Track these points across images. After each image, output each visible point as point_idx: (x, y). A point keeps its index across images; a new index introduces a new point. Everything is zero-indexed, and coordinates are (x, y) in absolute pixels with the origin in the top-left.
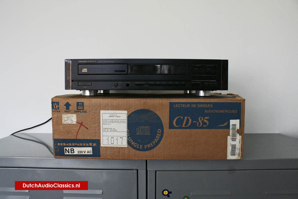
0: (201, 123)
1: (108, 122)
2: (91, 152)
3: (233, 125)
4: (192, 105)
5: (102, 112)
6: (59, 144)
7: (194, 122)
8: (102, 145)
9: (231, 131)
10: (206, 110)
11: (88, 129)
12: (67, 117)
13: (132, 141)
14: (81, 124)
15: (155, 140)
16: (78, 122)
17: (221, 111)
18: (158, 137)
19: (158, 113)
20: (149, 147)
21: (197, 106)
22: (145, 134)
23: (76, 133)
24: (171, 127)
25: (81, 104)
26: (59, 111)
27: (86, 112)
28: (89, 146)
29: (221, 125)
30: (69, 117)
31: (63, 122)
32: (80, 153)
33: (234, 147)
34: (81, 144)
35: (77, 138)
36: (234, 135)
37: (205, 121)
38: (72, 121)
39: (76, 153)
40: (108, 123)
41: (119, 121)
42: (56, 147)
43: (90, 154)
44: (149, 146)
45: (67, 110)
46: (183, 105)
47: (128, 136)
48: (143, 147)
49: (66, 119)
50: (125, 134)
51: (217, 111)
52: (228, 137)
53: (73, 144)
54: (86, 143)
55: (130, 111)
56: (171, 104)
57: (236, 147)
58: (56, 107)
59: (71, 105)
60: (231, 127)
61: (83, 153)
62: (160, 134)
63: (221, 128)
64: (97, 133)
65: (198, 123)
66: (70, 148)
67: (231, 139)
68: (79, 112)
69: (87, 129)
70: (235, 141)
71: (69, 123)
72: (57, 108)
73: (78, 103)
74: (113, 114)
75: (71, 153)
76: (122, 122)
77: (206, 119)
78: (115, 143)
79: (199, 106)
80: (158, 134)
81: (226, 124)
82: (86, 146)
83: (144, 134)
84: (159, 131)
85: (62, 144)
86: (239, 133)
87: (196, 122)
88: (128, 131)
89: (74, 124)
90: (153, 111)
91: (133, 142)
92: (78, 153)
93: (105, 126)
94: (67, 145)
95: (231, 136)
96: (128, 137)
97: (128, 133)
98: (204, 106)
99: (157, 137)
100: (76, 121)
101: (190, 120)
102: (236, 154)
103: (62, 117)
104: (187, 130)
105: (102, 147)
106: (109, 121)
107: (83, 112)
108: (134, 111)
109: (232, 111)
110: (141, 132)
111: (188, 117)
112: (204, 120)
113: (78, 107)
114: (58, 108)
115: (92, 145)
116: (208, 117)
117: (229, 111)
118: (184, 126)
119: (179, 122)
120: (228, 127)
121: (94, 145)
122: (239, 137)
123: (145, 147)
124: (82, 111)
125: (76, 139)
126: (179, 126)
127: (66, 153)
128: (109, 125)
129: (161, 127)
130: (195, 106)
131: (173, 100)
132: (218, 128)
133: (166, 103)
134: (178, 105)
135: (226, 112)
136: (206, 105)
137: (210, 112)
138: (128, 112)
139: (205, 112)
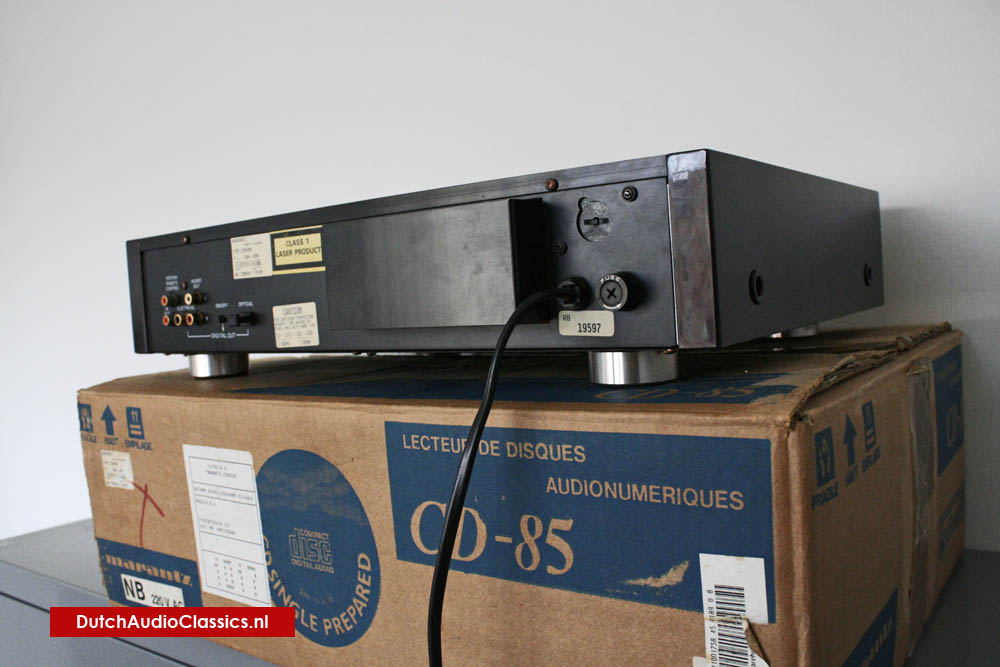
0: (534, 550)
1: (206, 493)
2: (180, 601)
3: (721, 590)
5: (187, 450)
6: (109, 559)
7: (499, 539)
8: (204, 588)
9: (711, 631)
10: (551, 480)
11: (163, 515)
12: (113, 463)
13: (283, 590)
14: (145, 492)
15: (355, 601)
16: (136, 482)
17: (640, 492)
18: (362, 592)
19: (348, 471)
20: (337, 632)
21: (502, 449)
22: (317, 567)
23: (137, 523)
25: (135, 416)
26: (94, 439)
27: (149, 447)
28: (175, 583)
29: (646, 578)
30: (117, 464)
31: (106, 480)
32: (157, 602)
34: (156, 572)
35: (144, 546)
36: (733, 659)
37: (554, 541)
38: (124, 477)
39: (149, 601)
40: (208, 500)
41: (237, 493)
42: (105, 569)
44: (337, 624)
45: (108, 436)
46: (439, 442)
47: (269, 563)
48: (320, 624)
49: (111, 471)
51: (611, 490)
52: (697, 662)
53: (139, 568)
55: (260, 456)
56: (393, 430)
58: (86, 422)
59: (115, 419)
60: (709, 600)
61: (166, 604)
62: (370, 578)
63: (646, 596)
64: (186, 534)
65: (519, 550)
66: (135, 579)
68: (135, 447)
69: (160, 516)
71: (120, 486)
72: (89, 427)
73: (129, 410)
74: (215, 463)
75: (139, 597)
76: (244, 498)
77: (555, 531)
79: (515, 450)
80: (362, 576)
81: (674, 576)
82: (167, 582)
83: (313, 564)
84: (364, 561)
85: (114, 561)
86: (762, 652)
88: (265, 540)
89: (129, 491)
90: (332, 462)
91: (287, 594)
92: (153, 602)
93: (202, 511)
94: (126, 565)
95: (713, 657)
96: (270, 569)
97: (266, 550)
98: (541, 451)
99: (360, 590)
100: (132, 480)
101: (482, 528)
103: (102, 462)
104: (473, 578)
105: (206, 593)
106: (210, 491)
107: (143, 446)
108: (270, 454)
109: (707, 501)
110: (305, 556)
111: (473, 512)
112: (550, 535)
113: (132, 426)
114: (92, 427)
115: (181, 578)
116: (570, 522)
117: (690, 497)
118: (457, 554)
120: (688, 595)
121: (187, 580)
123: (326, 627)
124: (141, 441)
125: (140, 546)
126: (434, 552)
127: (128, 594)
128: (213, 507)
129: (368, 542)
130: (493, 448)
131: (399, 413)
132: (629, 594)
133: (372, 427)
134: (417, 437)
135: (669, 499)
136: (551, 447)
137: (574, 493)
138: (255, 460)
139: (549, 488)
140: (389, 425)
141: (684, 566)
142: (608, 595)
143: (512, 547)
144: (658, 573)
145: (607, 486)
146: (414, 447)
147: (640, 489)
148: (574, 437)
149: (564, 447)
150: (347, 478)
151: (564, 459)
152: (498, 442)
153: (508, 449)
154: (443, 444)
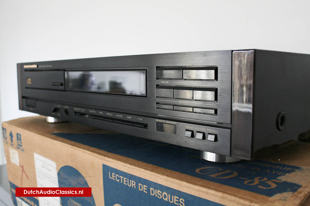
1: (41, 174)
5: (35, 155)
11: (28, 179)
14: (23, 167)
21: (148, 191)
23: (20, 179)
25: (19, 137)
26: (7, 142)
30: (14, 154)
31: (11, 160)
38: (16, 160)
45: (11, 143)
49: (12, 156)
55: (59, 165)
58: (5, 135)
66: (20, 200)
71: (15, 163)
73: (17, 134)
74: (44, 164)
89: (18, 166)
90: (83, 175)
98: (165, 196)
100: (19, 162)
106: (43, 174)
107: (21, 150)
108: (62, 166)
113: (18, 141)
124: (21, 147)
130: (145, 188)
131: (108, 161)
133: (98, 165)
134: (115, 174)
136: (169, 195)
138: (57, 166)
140: (104, 166)
146: (113, 179)
148: (180, 194)
149: (175, 197)
150: (88, 184)
151: (175, 203)
152: (147, 187)
153: (151, 191)
154: (125, 181)
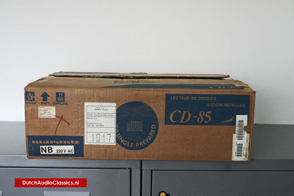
0: (202, 119)
1: (93, 116)
2: (72, 151)
3: (240, 121)
4: (192, 97)
5: (86, 104)
6: (33, 142)
7: (194, 117)
8: (85, 143)
9: (237, 129)
11: (69, 124)
12: (45, 110)
13: (121, 138)
14: (61, 118)
15: (148, 137)
16: (57, 115)
18: (151, 134)
19: (152, 106)
20: (141, 146)
21: (197, 98)
23: (54, 128)
24: (167, 122)
25: (61, 95)
26: (34, 103)
27: (67, 104)
28: (70, 144)
29: (225, 120)
30: (47, 110)
31: (39, 116)
32: (59, 152)
33: (240, 146)
34: (61, 142)
35: (56, 135)
36: (241, 133)
37: (207, 116)
38: (50, 114)
39: (54, 152)
40: (93, 118)
41: (107, 114)
42: (30, 146)
43: (71, 153)
44: (141, 144)
45: (44, 102)
46: (181, 98)
47: (117, 132)
48: (135, 145)
49: (43, 112)
50: (113, 130)
51: (221, 105)
52: (234, 135)
53: (51, 142)
54: (66, 140)
55: (120, 103)
56: (168, 96)
57: (243, 147)
58: (30, 98)
59: (49, 96)
60: (237, 123)
61: (64, 153)
62: (155, 130)
63: (225, 124)
64: (79, 129)
65: (198, 119)
66: (47, 147)
67: (237, 138)
68: (59, 104)
69: (68, 124)
70: (242, 139)
71: (47, 117)
72: (32, 99)
73: (57, 94)
74: (99, 107)
75: (49, 152)
76: (110, 116)
77: (208, 114)
78: (102, 141)
79: (200, 98)
80: (152, 130)
81: (231, 120)
82: (66, 144)
83: (135, 130)
84: (153, 127)
85: (37, 142)
86: (246, 131)
87: (196, 117)
88: (116, 126)
89: (52, 118)
90: (146, 104)
91: (123, 139)
92: (57, 152)
93: (90, 121)
94: (44, 142)
95: (237, 133)
96: (117, 134)
97: (116, 128)
98: (206, 98)
100: (55, 115)
101: (190, 115)
102: (242, 155)
103: (38, 110)
104: (186, 126)
105: (86, 145)
106: (95, 115)
107: (63, 104)
108: (124, 103)
109: (239, 106)
110: (133, 128)
111: (188, 112)
112: (206, 114)
113: (58, 98)
114: (34, 99)
115: (74, 142)
116: (211, 112)
117: (236, 105)
118: (182, 121)
119: (177, 117)
120: (234, 123)
121: (77, 142)
122: (246, 135)
123: (137, 145)
124: (63, 102)
125: (54, 135)
126: (176, 122)
127: (42, 152)
128: (95, 119)
129: (156, 122)
130: (195, 98)
132: (222, 124)
134: (175, 97)
135: (232, 106)
136: (209, 98)
137: (213, 106)
138: (117, 105)
139: (207, 105)
141: (233, 118)
142: (217, 125)
143: (197, 118)
144: (228, 119)
145: (220, 104)
146: (174, 99)
147: (226, 104)
148: (214, 96)
149: (212, 97)
150: (151, 107)
151: (212, 100)
153: (199, 98)
